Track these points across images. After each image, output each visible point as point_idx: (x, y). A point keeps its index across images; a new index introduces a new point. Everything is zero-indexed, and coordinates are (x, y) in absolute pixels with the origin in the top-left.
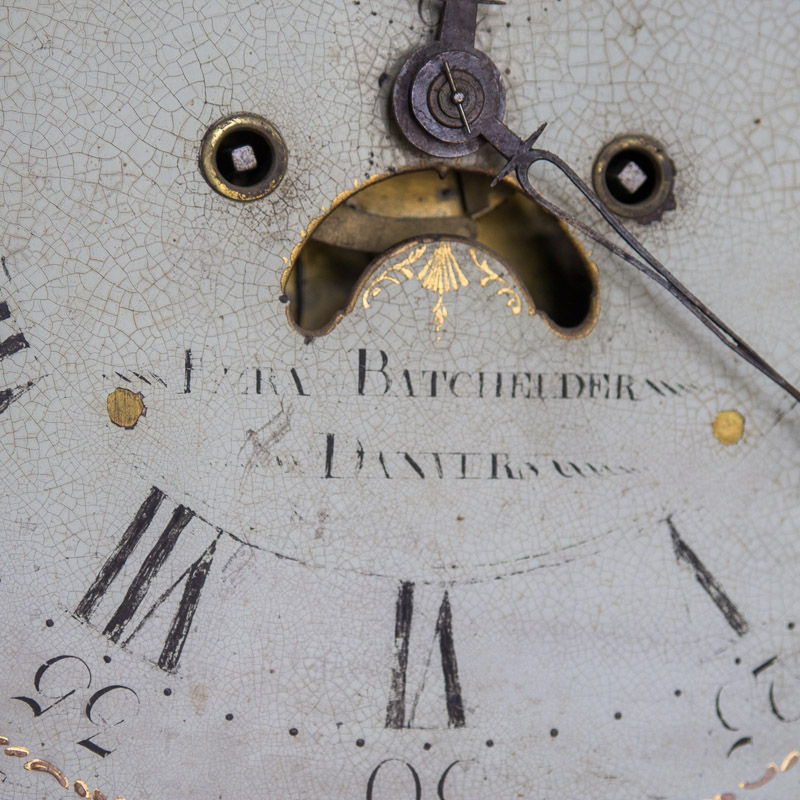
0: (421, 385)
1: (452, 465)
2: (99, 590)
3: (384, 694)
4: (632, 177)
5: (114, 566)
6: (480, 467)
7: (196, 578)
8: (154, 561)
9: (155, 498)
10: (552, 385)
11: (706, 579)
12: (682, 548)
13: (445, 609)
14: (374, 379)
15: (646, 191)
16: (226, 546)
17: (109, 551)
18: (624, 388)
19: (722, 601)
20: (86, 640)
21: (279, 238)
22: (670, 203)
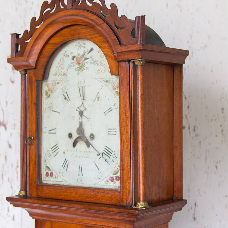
0: (80, 151)
1: (82, 157)
2: (63, 165)
3: (78, 174)
4: (92, 136)
5: (64, 164)
6: (83, 157)
7: (68, 165)
8: (66, 163)
9: (66, 159)
10: (87, 152)
11: (97, 166)
12: (95, 164)
13: (81, 168)
14: (77, 151)
15: (93, 137)
16: (70, 163)
17: (63, 163)
18: (91, 152)
19: (98, 168)
20: (62, 168)
21: (72, 141)
22: (94, 138)
